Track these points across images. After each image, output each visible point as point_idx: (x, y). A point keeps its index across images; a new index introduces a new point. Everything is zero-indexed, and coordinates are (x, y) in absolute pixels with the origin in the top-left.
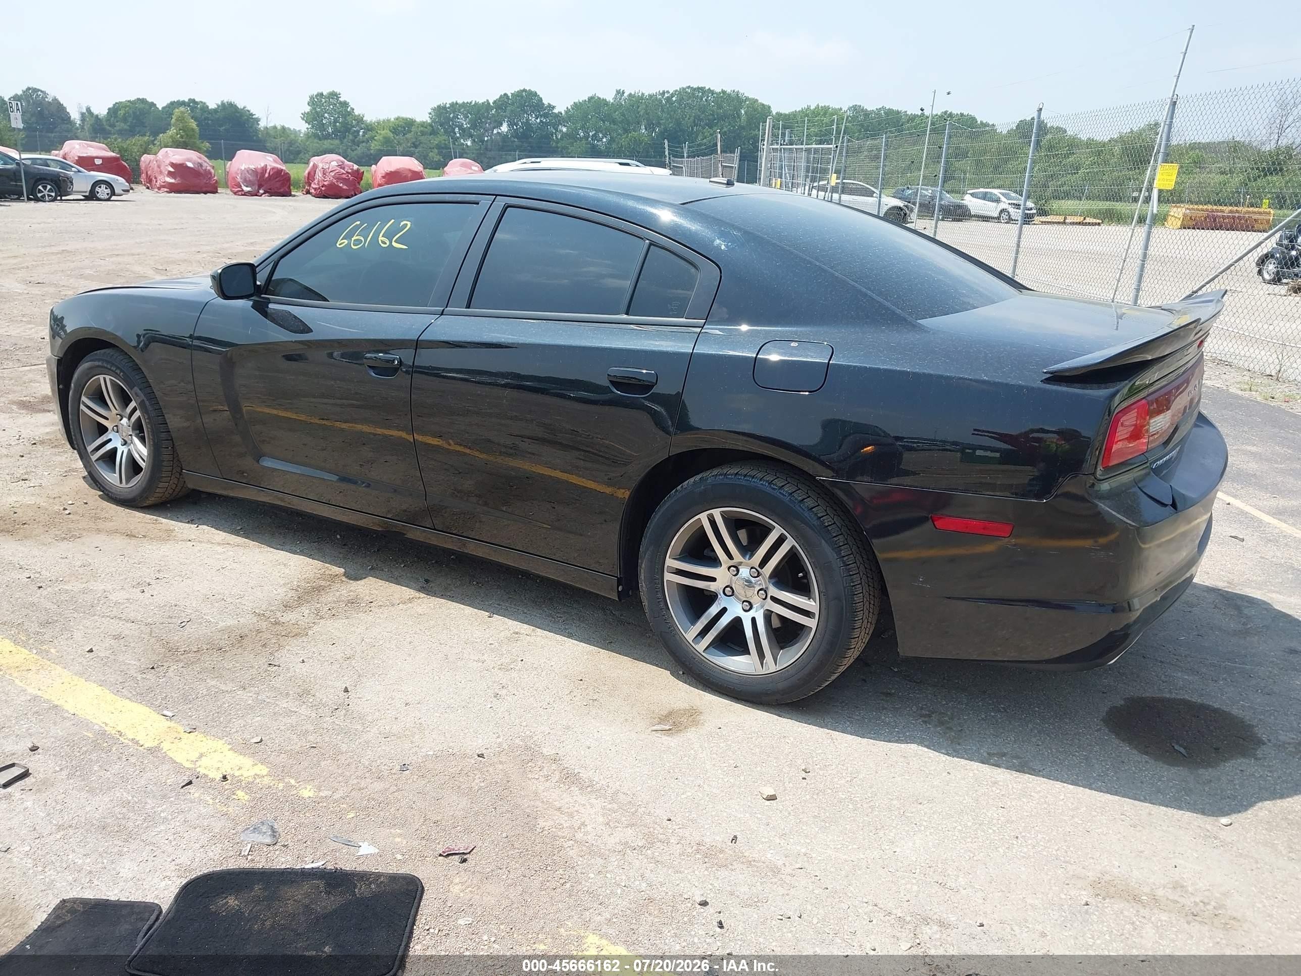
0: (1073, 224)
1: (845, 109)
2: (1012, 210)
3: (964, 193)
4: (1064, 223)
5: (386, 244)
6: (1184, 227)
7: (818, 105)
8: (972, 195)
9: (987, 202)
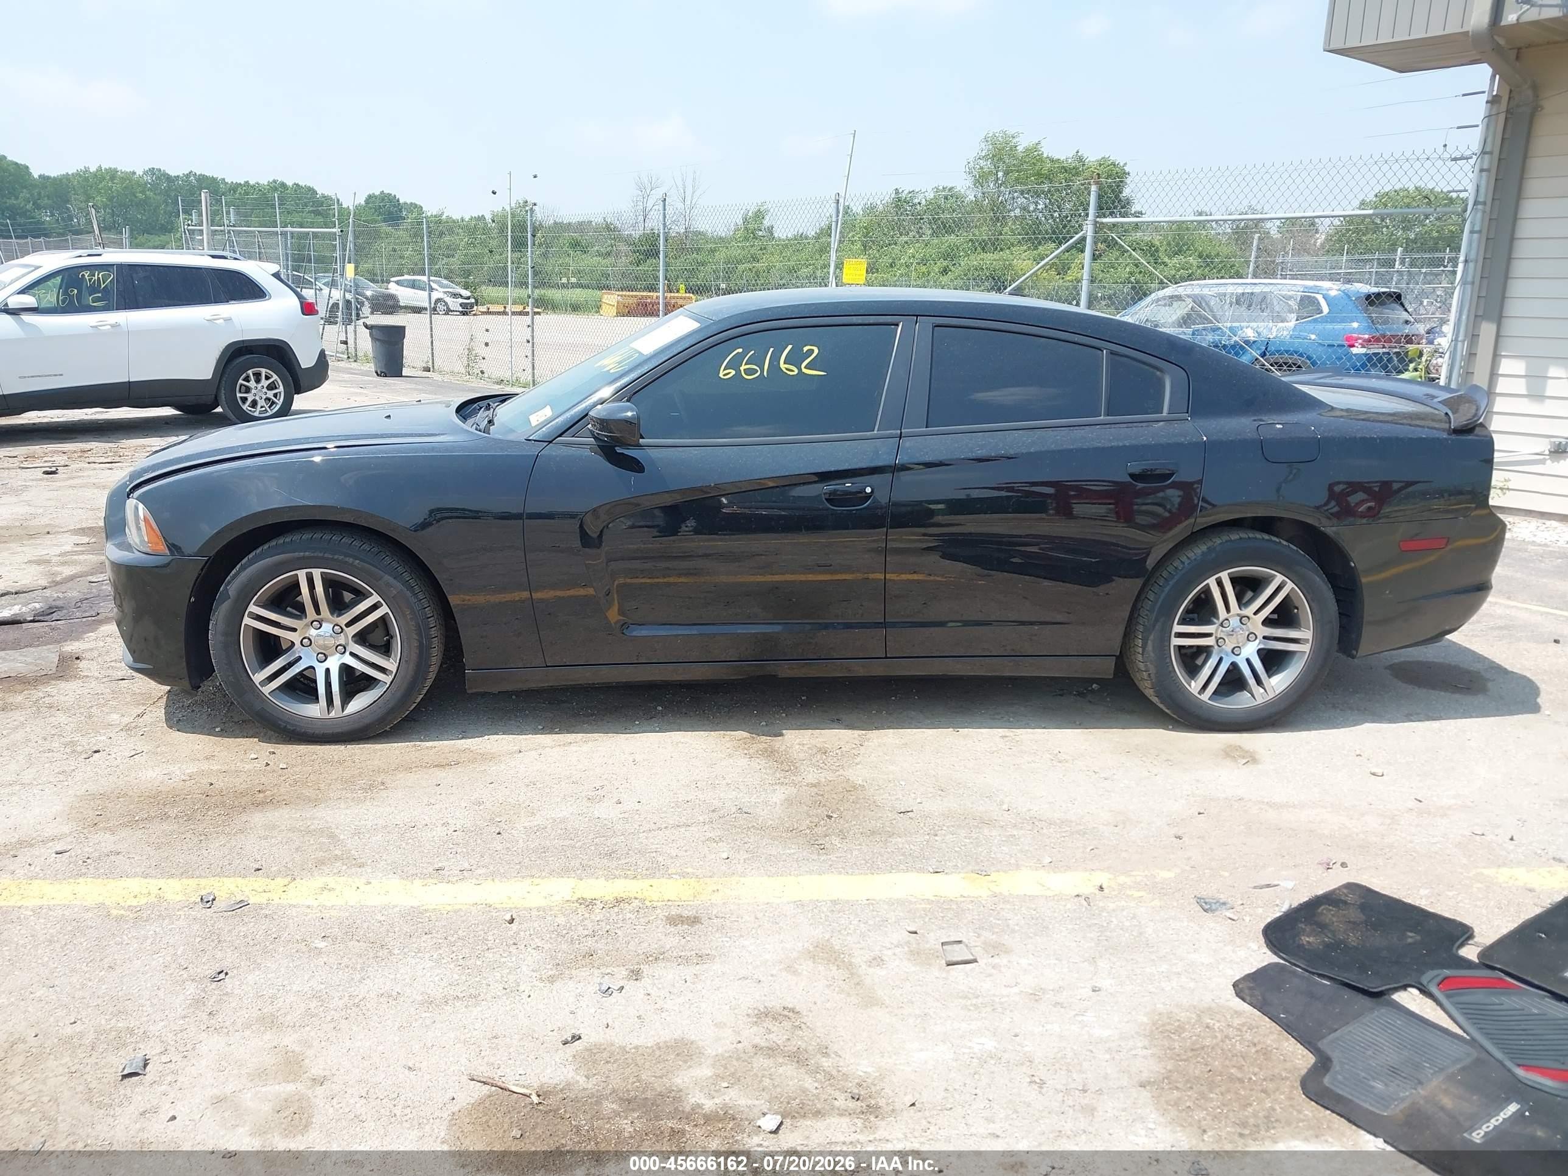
0: (514, 313)
1: (139, 172)
2: (449, 300)
3: (388, 282)
4: (505, 313)
5: (793, 371)
6: (619, 314)
7: (100, 167)
8: (398, 283)
9: (416, 291)
